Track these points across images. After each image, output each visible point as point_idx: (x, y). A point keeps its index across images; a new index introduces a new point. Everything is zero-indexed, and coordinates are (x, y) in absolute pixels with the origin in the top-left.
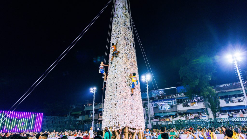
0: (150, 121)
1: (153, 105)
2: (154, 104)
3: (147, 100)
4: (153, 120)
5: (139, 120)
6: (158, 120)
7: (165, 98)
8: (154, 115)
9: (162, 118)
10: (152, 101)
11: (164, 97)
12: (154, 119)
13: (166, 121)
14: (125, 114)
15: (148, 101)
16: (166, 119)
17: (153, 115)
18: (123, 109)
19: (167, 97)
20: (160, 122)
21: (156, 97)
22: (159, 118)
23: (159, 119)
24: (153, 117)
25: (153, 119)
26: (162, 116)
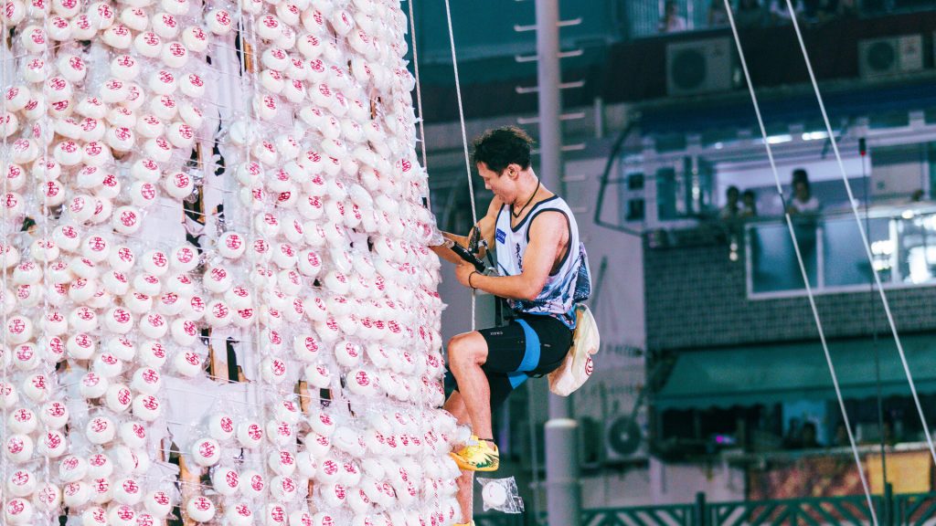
0: (577, 493)
1: (650, 193)
2: (667, 176)
3: (531, 105)
4: (634, 476)
5: (341, 475)
6: (723, 486)
7: (884, 58)
8: (655, 386)
9: (801, 438)
10: (620, 113)
11: (865, 46)
12: (642, 464)
13: (879, 489)
14: (74, 349)
15: (548, 117)
16: (875, 465)
17: (640, 378)
18: (36, 251)
19: (917, 41)
20: (751, 507)
21: (708, 46)
22: (749, 445)
23: (744, 465)
24: (625, 423)
25: (620, 468)
26: (795, 410)
